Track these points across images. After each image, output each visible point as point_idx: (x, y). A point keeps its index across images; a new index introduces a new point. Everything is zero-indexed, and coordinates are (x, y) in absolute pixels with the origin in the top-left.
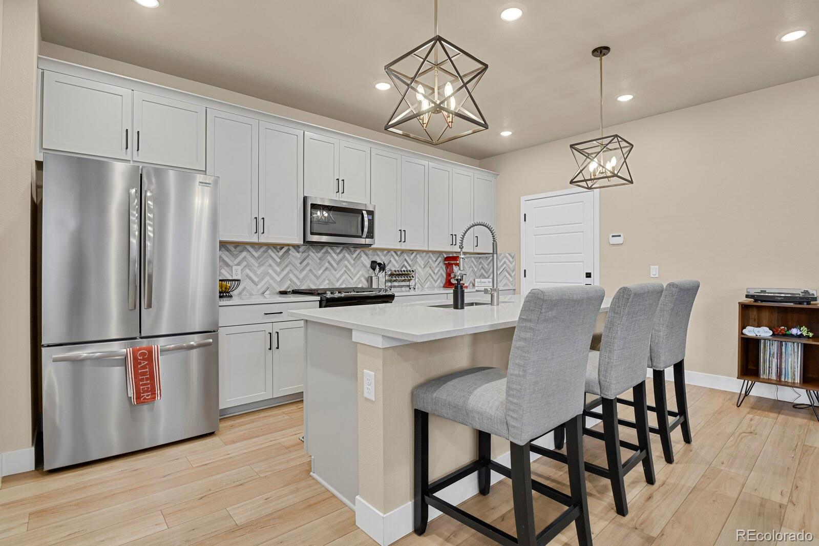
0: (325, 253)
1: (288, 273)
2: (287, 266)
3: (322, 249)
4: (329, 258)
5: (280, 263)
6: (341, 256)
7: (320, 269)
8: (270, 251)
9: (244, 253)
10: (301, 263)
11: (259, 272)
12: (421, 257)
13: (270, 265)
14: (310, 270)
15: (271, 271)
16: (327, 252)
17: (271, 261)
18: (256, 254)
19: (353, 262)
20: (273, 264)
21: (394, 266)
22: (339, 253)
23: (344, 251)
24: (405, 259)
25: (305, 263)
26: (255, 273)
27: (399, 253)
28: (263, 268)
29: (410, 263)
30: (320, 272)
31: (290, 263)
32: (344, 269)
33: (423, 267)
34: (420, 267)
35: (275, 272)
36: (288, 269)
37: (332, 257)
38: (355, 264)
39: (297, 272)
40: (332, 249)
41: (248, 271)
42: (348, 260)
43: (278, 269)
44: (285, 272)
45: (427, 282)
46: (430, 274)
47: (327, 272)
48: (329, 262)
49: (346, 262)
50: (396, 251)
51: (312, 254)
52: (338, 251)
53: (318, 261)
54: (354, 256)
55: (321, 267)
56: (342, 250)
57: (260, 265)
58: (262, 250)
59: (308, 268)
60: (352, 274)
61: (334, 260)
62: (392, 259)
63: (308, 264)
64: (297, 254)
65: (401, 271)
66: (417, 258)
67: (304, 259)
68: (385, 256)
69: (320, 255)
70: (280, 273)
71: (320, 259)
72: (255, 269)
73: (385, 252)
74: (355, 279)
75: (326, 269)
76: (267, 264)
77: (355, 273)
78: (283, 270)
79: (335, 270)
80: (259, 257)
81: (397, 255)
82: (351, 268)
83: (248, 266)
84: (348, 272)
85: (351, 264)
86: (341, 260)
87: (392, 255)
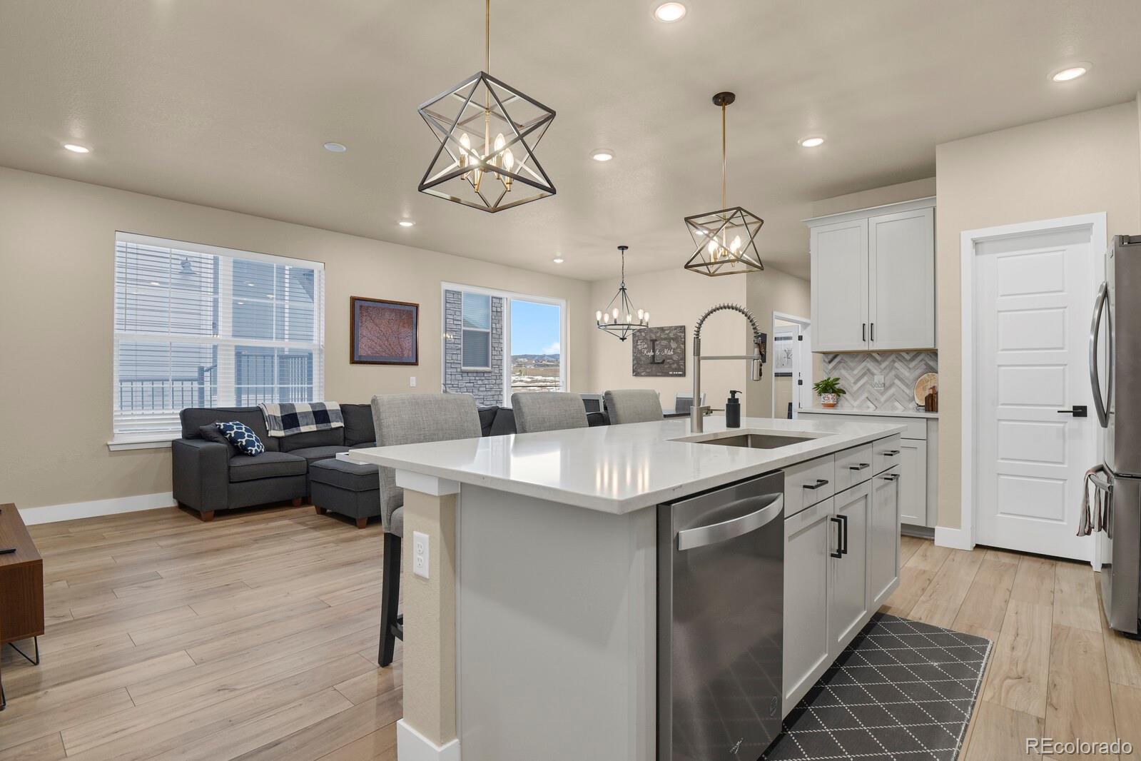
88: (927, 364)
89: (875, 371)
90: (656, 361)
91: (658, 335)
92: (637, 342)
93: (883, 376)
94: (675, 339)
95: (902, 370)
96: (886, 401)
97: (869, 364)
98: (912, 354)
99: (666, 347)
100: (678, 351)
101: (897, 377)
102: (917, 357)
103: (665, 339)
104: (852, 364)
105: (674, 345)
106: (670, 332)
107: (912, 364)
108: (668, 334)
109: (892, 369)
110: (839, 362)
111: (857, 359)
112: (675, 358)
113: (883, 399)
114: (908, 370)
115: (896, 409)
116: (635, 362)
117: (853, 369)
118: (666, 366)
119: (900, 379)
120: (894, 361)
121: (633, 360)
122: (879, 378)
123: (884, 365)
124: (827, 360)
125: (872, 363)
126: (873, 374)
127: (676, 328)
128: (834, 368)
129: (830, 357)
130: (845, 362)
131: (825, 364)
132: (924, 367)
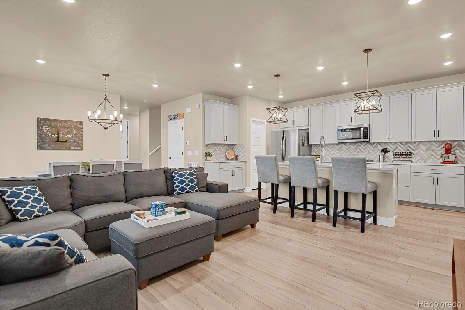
0: (358, 145)
1: (342, 153)
2: (341, 151)
3: (356, 144)
4: (360, 147)
5: (339, 150)
6: (366, 146)
7: (355, 152)
8: (335, 146)
9: (327, 147)
10: (347, 150)
11: (331, 153)
12: (424, 145)
13: (335, 151)
14: (351, 152)
15: (335, 153)
16: (359, 145)
17: (335, 149)
18: (330, 147)
19: (372, 149)
20: (336, 150)
21: (400, 150)
22: (365, 145)
23: (368, 144)
24: (409, 147)
25: (349, 150)
26: (330, 153)
27: (404, 143)
28: (333, 152)
29: (413, 148)
30: (355, 153)
31: (343, 150)
32: (368, 152)
33: (425, 150)
34: (423, 150)
35: (337, 153)
36: (342, 152)
37: (362, 147)
38: (373, 150)
39: (345, 153)
40: (361, 144)
41: (328, 153)
42: (369, 148)
43: (338, 152)
44: (341, 153)
45: (430, 159)
46: (432, 155)
47: (359, 153)
48: (360, 149)
49: (369, 149)
50: (401, 143)
51: (352, 146)
52: (364, 144)
53: (355, 149)
54: (373, 146)
55: (356, 151)
56: (366, 144)
57: (332, 151)
58: (332, 146)
59: (350, 152)
60: (372, 154)
61: (363, 148)
62: (398, 147)
63: (350, 150)
64: (345, 146)
65: (405, 153)
66: (420, 145)
67: (349, 148)
68: (393, 145)
69: (356, 146)
70: (339, 153)
71: (356, 148)
72: (330, 152)
73: (393, 144)
74: (374, 156)
75: (358, 152)
76: (334, 150)
77: (374, 153)
78: (340, 152)
79: (363, 152)
80: (332, 148)
81: (402, 144)
82: (372, 152)
83: (328, 151)
84: (370, 153)
85: (371, 150)
86: (366, 148)
87: (398, 145)
88: (226, 148)
89: (216, 149)
90: (59, 140)
91: (62, 124)
92: (42, 127)
94: (77, 128)
95: (222, 150)
97: (215, 147)
98: (224, 145)
99: (68, 132)
100: (79, 135)
103: (68, 128)
104: (212, 148)
105: (75, 132)
106: (72, 124)
107: (224, 148)
108: (71, 125)
109: (220, 149)
110: (209, 147)
111: (213, 146)
112: (76, 139)
113: (218, 158)
115: (220, 160)
116: (40, 140)
117: (212, 149)
118: (68, 144)
119: (222, 152)
120: (220, 147)
121: (38, 139)
122: (218, 152)
123: (219, 147)
124: (206, 146)
126: (216, 151)
127: (77, 122)
128: (208, 148)
129: (207, 145)
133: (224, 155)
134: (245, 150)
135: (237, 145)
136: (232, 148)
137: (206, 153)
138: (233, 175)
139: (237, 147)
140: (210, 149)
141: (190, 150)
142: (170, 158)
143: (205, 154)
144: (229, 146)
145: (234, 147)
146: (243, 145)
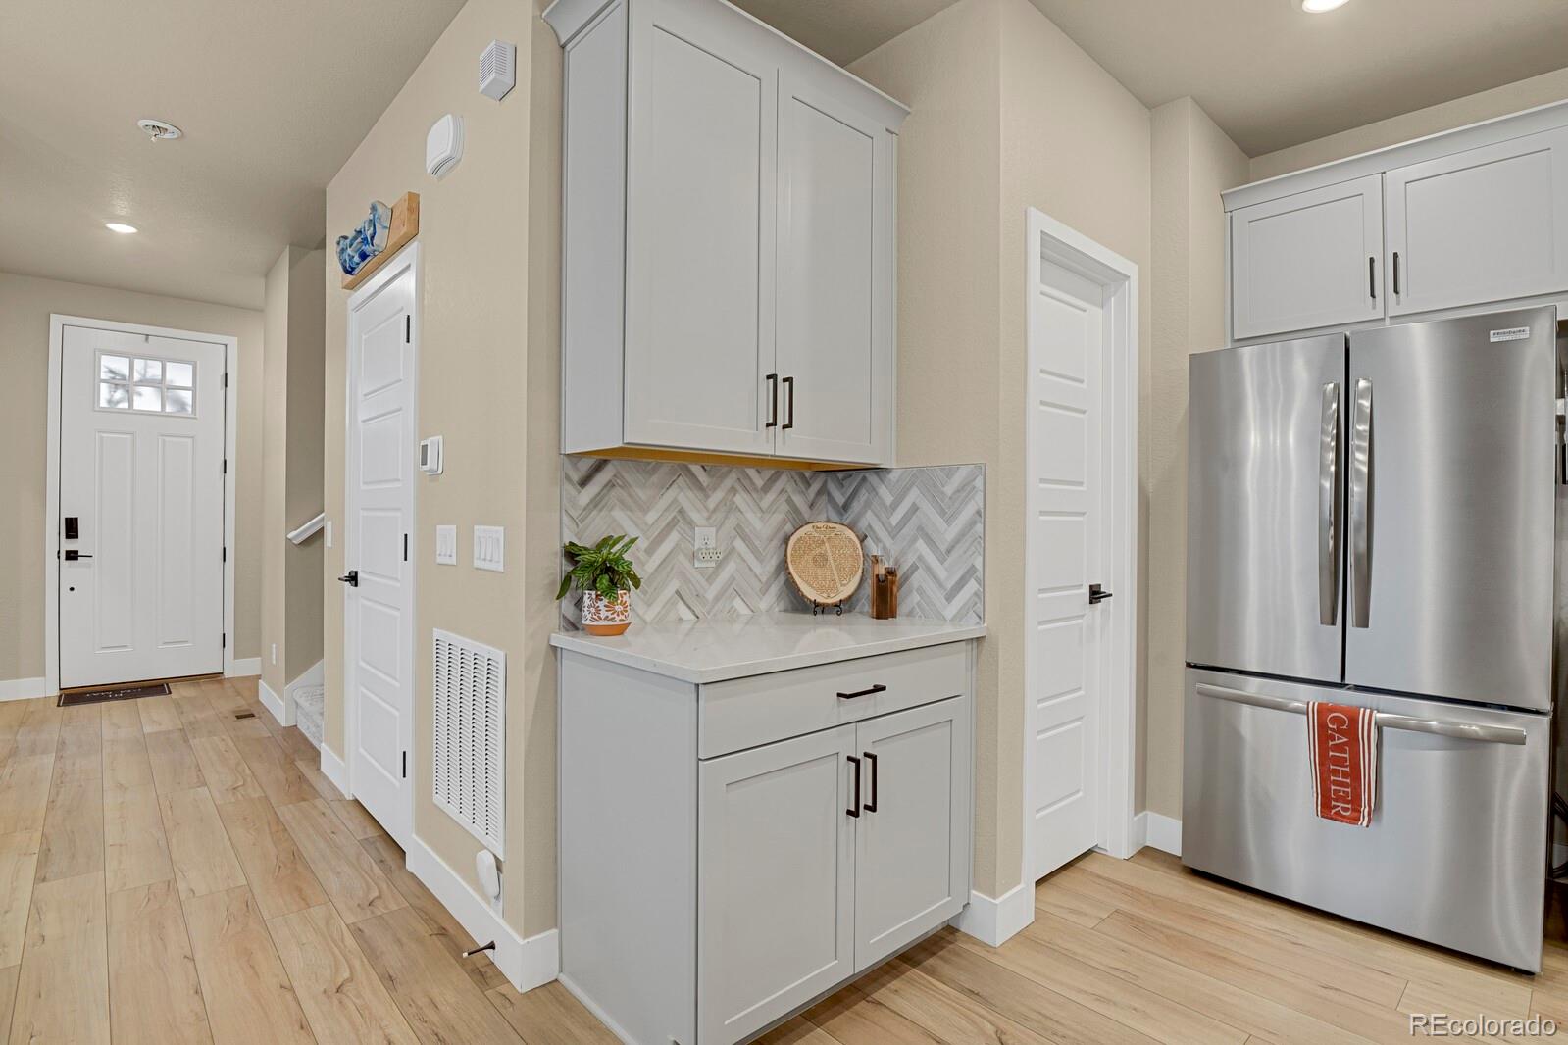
88: (789, 501)
89: (695, 516)
93: (714, 530)
95: (749, 515)
96: (717, 599)
97: (682, 495)
98: (768, 473)
101: (740, 531)
102: (775, 481)
104: (642, 494)
107: (770, 497)
109: (729, 511)
110: (610, 485)
111: (655, 479)
113: (710, 595)
114: (759, 515)
115: (732, 619)
117: (645, 509)
119: (745, 539)
120: (733, 490)
122: (705, 536)
123: (717, 496)
124: (575, 477)
125: (690, 494)
126: (691, 524)
128: (596, 503)
129: (586, 465)
130: (625, 486)
131: (568, 487)
132: (785, 507)
133: (773, 562)
134: (972, 524)
135: (893, 476)
136: (840, 500)
137: (571, 554)
138: (866, 798)
139: (886, 494)
140: (618, 514)
141: (449, 523)
142: (353, 579)
143: (559, 566)
144: (815, 487)
145: (863, 496)
146: (950, 471)
